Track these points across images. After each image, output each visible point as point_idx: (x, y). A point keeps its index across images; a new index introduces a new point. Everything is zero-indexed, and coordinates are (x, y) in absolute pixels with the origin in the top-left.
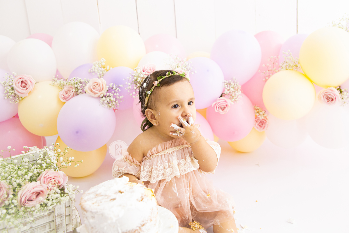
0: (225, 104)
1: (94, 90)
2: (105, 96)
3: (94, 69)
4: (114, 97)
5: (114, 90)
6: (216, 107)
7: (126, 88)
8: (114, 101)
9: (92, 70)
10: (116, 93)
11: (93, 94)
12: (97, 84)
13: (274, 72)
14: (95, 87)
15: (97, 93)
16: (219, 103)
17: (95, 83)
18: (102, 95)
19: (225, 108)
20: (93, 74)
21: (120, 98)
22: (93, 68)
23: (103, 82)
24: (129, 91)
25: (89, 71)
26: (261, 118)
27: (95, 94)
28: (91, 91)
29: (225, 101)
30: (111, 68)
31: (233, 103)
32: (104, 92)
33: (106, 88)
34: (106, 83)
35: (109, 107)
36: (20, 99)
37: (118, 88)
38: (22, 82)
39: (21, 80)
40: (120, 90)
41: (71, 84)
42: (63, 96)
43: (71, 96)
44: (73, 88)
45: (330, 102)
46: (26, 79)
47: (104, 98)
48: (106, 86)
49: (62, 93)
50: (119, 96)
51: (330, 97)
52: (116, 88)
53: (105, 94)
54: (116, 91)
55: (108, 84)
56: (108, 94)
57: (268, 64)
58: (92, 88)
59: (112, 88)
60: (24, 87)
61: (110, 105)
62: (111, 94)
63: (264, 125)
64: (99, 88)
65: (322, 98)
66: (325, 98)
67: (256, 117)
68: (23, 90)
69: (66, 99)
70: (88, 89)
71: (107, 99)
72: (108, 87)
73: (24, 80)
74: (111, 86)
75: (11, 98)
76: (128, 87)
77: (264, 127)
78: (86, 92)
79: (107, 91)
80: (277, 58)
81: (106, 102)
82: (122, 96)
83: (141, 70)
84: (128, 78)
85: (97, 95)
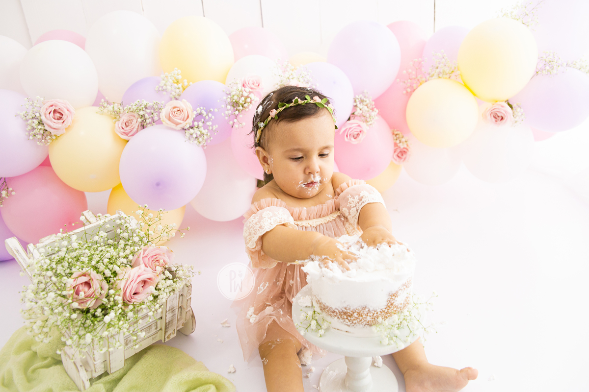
0: (359, 129)
1: (175, 119)
2: (192, 127)
3: (165, 85)
4: (205, 127)
5: (204, 118)
6: (347, 136)
7: (223, 114)
8: (206, 133)
9: (162, 87)
10: (208, 121)
11: (173, 126)
12: (179, 109)
14: (176, 115)
15: (181, 123)
16: (350, 128)
17: (175, 108)
18: (188, 126)
19: (358, 135)
20: (164, 93)
21: (214, 129)
22: (162, 83)
23: (185, 105)
24: (227, 118)
25: (157, 89)
26: (402, 146)
27: (177, 124)
28: (170, 119)
29: (359, 126)
30: (191, 83)
31: (368, 128)
32: (190, 121)
33: (193, 115)
34: (192, 108)
35: (198, 143)
36: (54, 138)
37: (210, 115)
38: (55, 111)
39: (53, 109)
40: (213, 117)
41: (131, 110)
42: (123, 131)
43: (135, 130)
44: (137, 116)
45: (499, 122)
46: (61, 105)
47: (191, 130)
48: (193, 112)
49: (120, 126)
50: (212, 126)
51: (499, 115)
52: (207, 115)
53: (191, 125)
54: (207, 118)
55: (195, 110)
56: (196, 123)
57: (410, 71)
58: (171, 115)
59: (200, 114)
60: (58, 119)
61: (200, 139)
62: (201, 124)
63: (404, 156)
64: (182, 116)
65: (489, 117)
66: (492, 117)
67: (396, 144)
68: (58, 124)
69: (127, 134)
70: (164, 117)
71: (195, 132)
72: (195, 113)
73: (57, 108)
74: (199, 112)
75: (39, 137)
76: (227, 112)
77: (405, 159)
78: (163, 123)
79: (195, 120)
80: (423, 61)
81: (194, 135)
82: (217, 125)
83: (241, 85)
84: (225, 99)
85: (179, 127)
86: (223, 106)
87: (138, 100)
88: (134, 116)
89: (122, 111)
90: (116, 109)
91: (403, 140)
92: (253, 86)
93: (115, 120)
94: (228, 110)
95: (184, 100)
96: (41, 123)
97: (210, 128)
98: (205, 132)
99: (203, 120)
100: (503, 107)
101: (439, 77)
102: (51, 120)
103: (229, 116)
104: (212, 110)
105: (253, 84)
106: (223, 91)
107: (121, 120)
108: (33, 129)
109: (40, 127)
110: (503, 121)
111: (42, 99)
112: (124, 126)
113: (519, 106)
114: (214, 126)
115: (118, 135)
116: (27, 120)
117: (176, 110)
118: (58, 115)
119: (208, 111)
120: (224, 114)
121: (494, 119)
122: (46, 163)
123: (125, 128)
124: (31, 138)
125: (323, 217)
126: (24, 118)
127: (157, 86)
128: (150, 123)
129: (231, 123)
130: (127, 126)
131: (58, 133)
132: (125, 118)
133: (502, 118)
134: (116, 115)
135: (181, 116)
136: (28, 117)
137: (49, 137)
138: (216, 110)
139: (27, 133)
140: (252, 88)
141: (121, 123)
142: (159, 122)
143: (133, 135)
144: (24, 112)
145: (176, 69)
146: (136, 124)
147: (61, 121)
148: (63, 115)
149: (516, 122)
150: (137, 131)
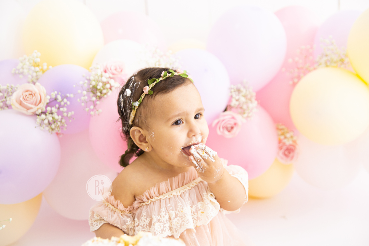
0: (232, 122)
1: (26, 103)
2: (44, 113)
3: (22, 68)
4: (59, 113)
5: (59, 104)
6: (220, 128)
7: (78, 100)
8: (60, 120)
9: (19, 70)
10: (63, 107)
11: (24, 110)
12: (30, 93)
13: (307, 71)
14: (28, 99)
15: (32, 108)
16: (223, 120)
17: (27, 91)
18: (40, 111)
19: (232, 128)
20: (21, 76)
21: (69, 115)
22: (20, 65)
23: (40, 89)
24: (83, 104)
25: (13, 72)
26: (288, 142)
27: (28, 109)
28: (21, 104)
29: (233, 118)
30: (51, 67)
31: (244, 121)
32: (42, 106)
33: (46, 100)
34: (45, 91)
35: (51, 130)
37: (65, 100)
40: (68, 103)
47: (43, 116)
48: (46, 96)
50: (67, 112)
52: (62, 100)
53: (44, 110)
54: (62, 103)
55: (48, 94)
56: (49, 109)
57: (297, 59)
58: (21, 99)
59: (56, 99)
61: (53, 126)
62: (54, 110)
63: (291, 155)
64: (34, 100)
67: (280, 142)
70: (14, 101)
71: (48, 118)
72: (49, 97)
74: (54, 97)
76: (83, 98)
77: (292, 158)
78: (13, 107)
79: (48, 105)
80: (312, 48)
81: (46, 121)
82: (73, 113)
83: (102, 70)
84: (81, 83)
85: (30, 112)
86: (80, 91)
91: (288, 135)
92: (115, 72)
94: (84, 96)
97: (65, 114)
99: (57, 105)
101: (327, 66)
104: (68, 94)
105: (116, 70)
114: (70, 112)
117: (27, 93)
119: (64, 97)
120: (80, 100)
125: (186, 184)
128: (1, 108)
129: (88, 109)
135: (32, 101)
138: (72, 96)
140: (113, 74)
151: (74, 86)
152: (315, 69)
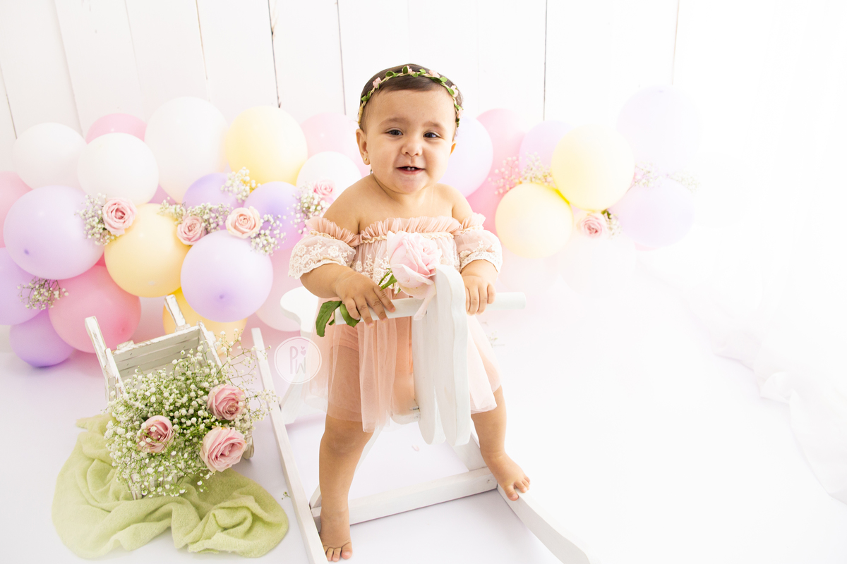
1: (241, 228)
2: (258, 236)
3: (232, 185)
4: (273, 235)
5: (272, 226)
7: (291, 222)
8: (273, 242)
9: (227, 188)
10: (275, 229)
11: (239, 234)
12: (245, 217)
14: (242, 223)
15: (247, 232)
17: (241, 215)
18: (254, 235)
20: (230, 194)
21: (282, 237)
22: (228, 184)
23: (252, 212)
24: (295, 226)
25: (222, 189)
27: (243, 233)
28: (235, 227)
30: (259, 185)
32: (256, 230)
33: (260, 223)
34: (259, 215)
35: (265, 253)
36: (113, 238)
37: (278, 222)
38: (117, 210)
39: (116, 207)
40: (281, 225)
41: (195, 213)
42: (185, 236)
43: (198, 235)
44: (200, 220)
45: (593, 234)
46: (124, 205)
47: (258, 240)
48: (260, 220)
49: (182, 230)
50: (280, 234)
51: (593, 226)
52: (275, 222)
53: (258, 233)
54: (275, 225)
55: (262, 218)
57: (503, 170)
58: (237, 224)
59: (268, 221)
60: (119, 218)
61: (267, 248)
62: (268, 232)
64: (249, 225)
65: (583, 228)
66: (587, 229)
68: (118, 224)
69: (190, 240)
70: (230, 226)
71: (261, 240)
72: (262, 221)
73: (120, 207)
74: (266, 219)
75: (98, 236)
76: (296, 221)
78: (229, 230)
79: (261, 228)
80: (518, 160)
81: (261, 245)
82: (285, 234)
83: (312, 191)
84: (294, 205)
85: (245, 236)
86: (292, 213)
87: (203, 204)
88: (198, 220)
89: (184, 213)
90: (178, 210)
92: (325, 192)
93: (176, 222)
94: (297, 219)
95: (251, 207)
96: (102, 221)
97: (278, 236)
98: (271, 240)
99: (270, 228)
100: (597, 219)
102: (112, 219)
103: (297, 224)
104: (280, 216)
105: (326, 189)
106: (293, 196)
107: (184, 224)
108: (93, 227)
109: (100, 226)
110: (598, 234)
111: (104, 196)
112: (187, 230)
113: (616, 218)
114: (282, 234)
115: (180, 240)
116: (86, 219)
117: (242, 218)
118: (120, 214)
119: (276, 218)
121: (588, 231)
122: (101, 263)
123: (188, 233)
124: (90, 237)
126: (83, 217)
127: (223, 186)
128: (215, 228)
129: (300, 231)
130: (190, 231)
131: (118, 233)
132: (188, 221)
133: (596, 231)
134: (178, 218)
135: (247, 226)
136: (87, 216)
137: (108, 236)
138: (285, 217)
139: (85, 232)
140: (324, 194)
141: (183, 227)
142: (224, 228)
143: (196, 240)
144: (83, 211)
145: (244, 168)
146: (199, 229)
147: (122, 221)
148: (124, 214)
149: (613, 234)
150: (200, 238)
151: (288, 208)
152: (521, 183)
